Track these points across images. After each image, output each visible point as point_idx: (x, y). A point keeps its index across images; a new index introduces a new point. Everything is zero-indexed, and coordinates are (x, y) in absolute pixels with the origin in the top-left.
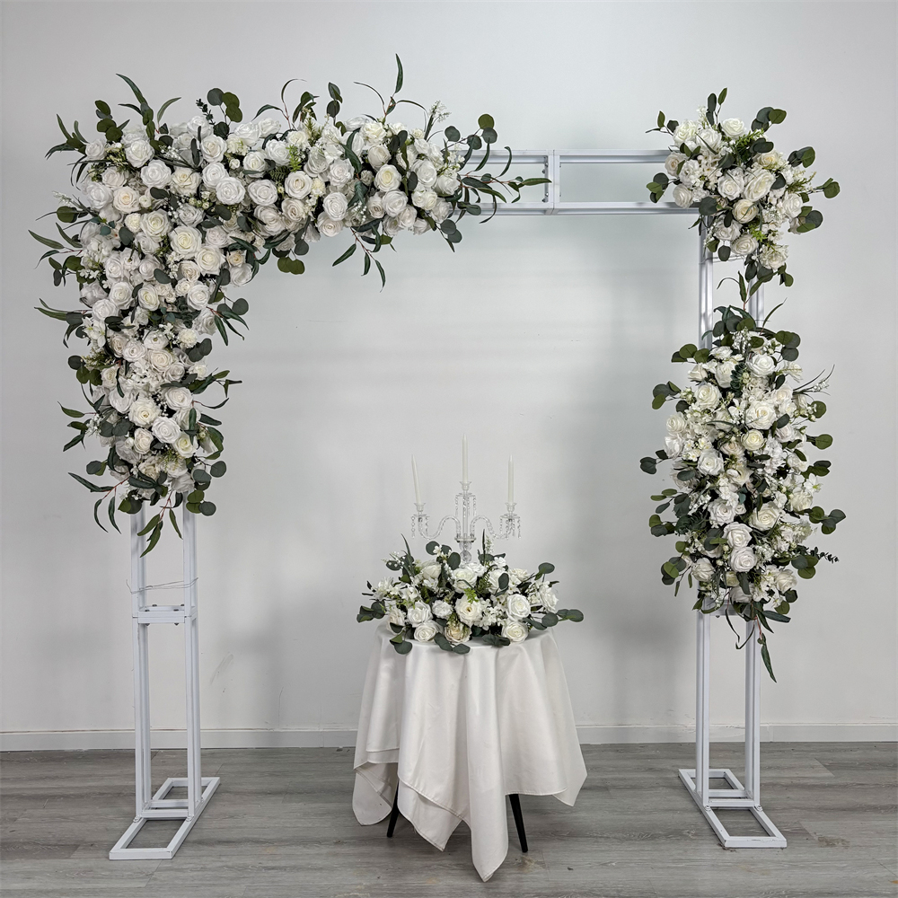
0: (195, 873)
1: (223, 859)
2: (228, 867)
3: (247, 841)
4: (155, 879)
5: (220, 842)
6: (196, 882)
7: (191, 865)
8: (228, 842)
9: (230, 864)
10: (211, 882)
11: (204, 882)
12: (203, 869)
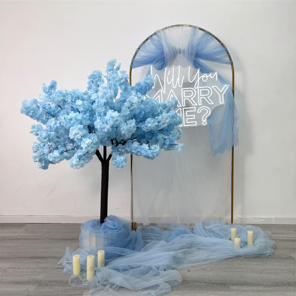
0: (24, 270)
1: (39, 264)
2: (39, 267)
3: (51, 257)
4: (6, 272)
5: (39, 258)
6: (24, 273)
7: (24, 267)
8: (43, 258)
9: (41, 266)
10: (30, 274)
11: (27, 274)
12: (29, 268)
